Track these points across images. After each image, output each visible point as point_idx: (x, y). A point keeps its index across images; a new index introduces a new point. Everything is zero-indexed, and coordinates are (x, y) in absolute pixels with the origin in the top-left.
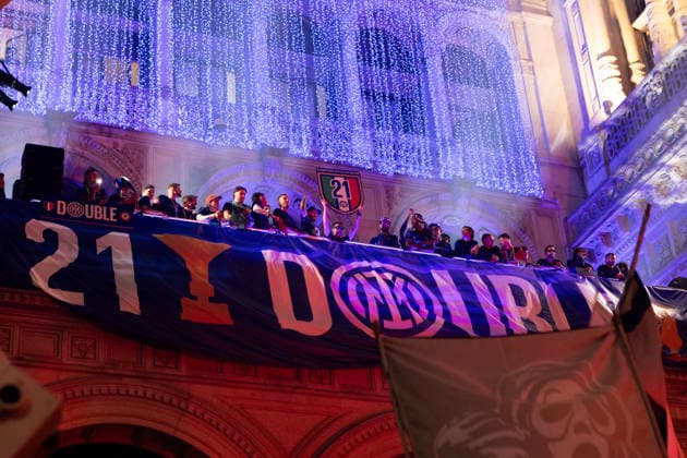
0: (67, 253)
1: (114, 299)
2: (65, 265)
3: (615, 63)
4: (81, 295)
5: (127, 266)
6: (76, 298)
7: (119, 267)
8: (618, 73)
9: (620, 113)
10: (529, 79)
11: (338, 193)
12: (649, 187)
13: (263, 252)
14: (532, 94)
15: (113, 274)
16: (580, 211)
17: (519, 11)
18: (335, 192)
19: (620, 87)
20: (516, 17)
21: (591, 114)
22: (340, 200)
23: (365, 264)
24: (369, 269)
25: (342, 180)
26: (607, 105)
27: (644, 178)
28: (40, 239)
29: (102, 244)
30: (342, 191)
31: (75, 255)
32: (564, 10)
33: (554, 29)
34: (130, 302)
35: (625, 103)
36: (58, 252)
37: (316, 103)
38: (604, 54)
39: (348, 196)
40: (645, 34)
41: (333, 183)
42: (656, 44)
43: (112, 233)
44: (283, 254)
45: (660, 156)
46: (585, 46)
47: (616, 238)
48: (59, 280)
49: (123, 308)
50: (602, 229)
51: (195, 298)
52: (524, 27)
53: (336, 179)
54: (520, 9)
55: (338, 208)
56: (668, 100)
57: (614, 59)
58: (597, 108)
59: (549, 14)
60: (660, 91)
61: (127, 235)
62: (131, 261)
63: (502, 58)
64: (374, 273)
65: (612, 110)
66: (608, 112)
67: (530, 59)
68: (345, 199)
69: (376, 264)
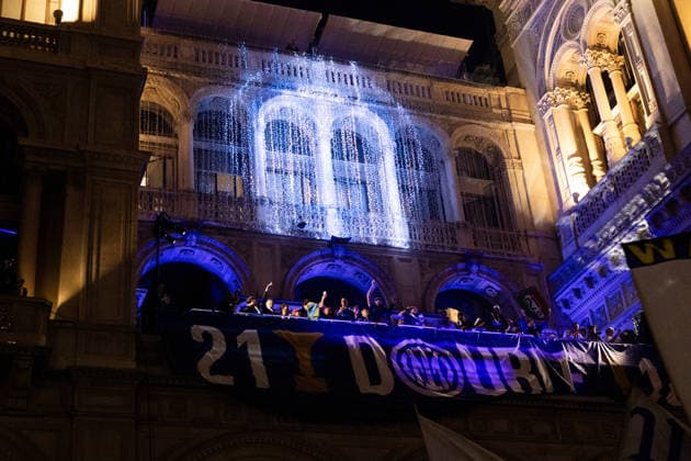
0: (219, 349)
1: (253, 380)
2: (218, 357)
3: (581, 162)
4: (231, 377)
5: (257, 356)
6: (228, 380)
7: (253, 356)
8: (583, 170)
9: (584, 202)
10: (519, 173)
12: (606, 259)
13: (345, 337)
14: (521, 184)
15: (249, 362)
16: (558, 272)
17: (511, 122)
19: (584, 180)
20: (507, 126)
21: (564, 199)
23: (413, 341)
26: (576, 196)
27: (603, 252)
28: (201, 340)
29: (240, 340)
31: (224, 349)
32: (543, 120)
33: (536, 134)
34: (262, 380)
35: (588, 195)
36: (214, 348)
37: (367, 202)
38: (573, 156)
40: (602, 138)
42: (609, 153)
43: (246, 331)
44: (359, 337)
45: (614, 238)
46: (559, 148)
47: (584, 293)
48: (216, 368)
49: (259, 385)
50: (574, 286)
51: (303, 375)
52: (515, 134)
54: (510, 120)
56: (618, 196)
57: (580, 159)
58: (568, 195)
59: (532, 122)
60: (612, 189)
61: (255, 331)
62: (260, 353)
63: (498, 157)
64: (419, 348)
65: (579, 199)
66: (576, 200)
67: (519, 158)
69: (420, 342)
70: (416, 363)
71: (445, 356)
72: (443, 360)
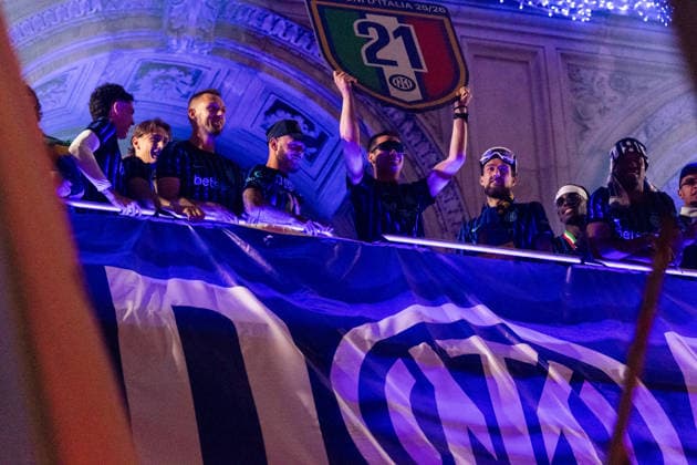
11: (380, 55)
18: (371, 53)
22: (388, 71)
24: (461, 330)
25: (391, 24)
30: (395, 50)
39: (415, 62)
41: (364, 28)
44: (173, 284)
53: (370, 18)
55: (387, 93)
64: (477, 344)
68: (405, 68)
69: (484, 315)
70: (455, 406)
71: (601, 380)
72: (590, 396)
